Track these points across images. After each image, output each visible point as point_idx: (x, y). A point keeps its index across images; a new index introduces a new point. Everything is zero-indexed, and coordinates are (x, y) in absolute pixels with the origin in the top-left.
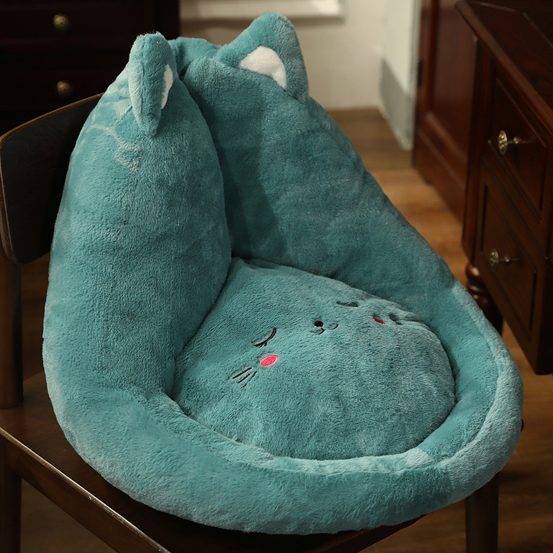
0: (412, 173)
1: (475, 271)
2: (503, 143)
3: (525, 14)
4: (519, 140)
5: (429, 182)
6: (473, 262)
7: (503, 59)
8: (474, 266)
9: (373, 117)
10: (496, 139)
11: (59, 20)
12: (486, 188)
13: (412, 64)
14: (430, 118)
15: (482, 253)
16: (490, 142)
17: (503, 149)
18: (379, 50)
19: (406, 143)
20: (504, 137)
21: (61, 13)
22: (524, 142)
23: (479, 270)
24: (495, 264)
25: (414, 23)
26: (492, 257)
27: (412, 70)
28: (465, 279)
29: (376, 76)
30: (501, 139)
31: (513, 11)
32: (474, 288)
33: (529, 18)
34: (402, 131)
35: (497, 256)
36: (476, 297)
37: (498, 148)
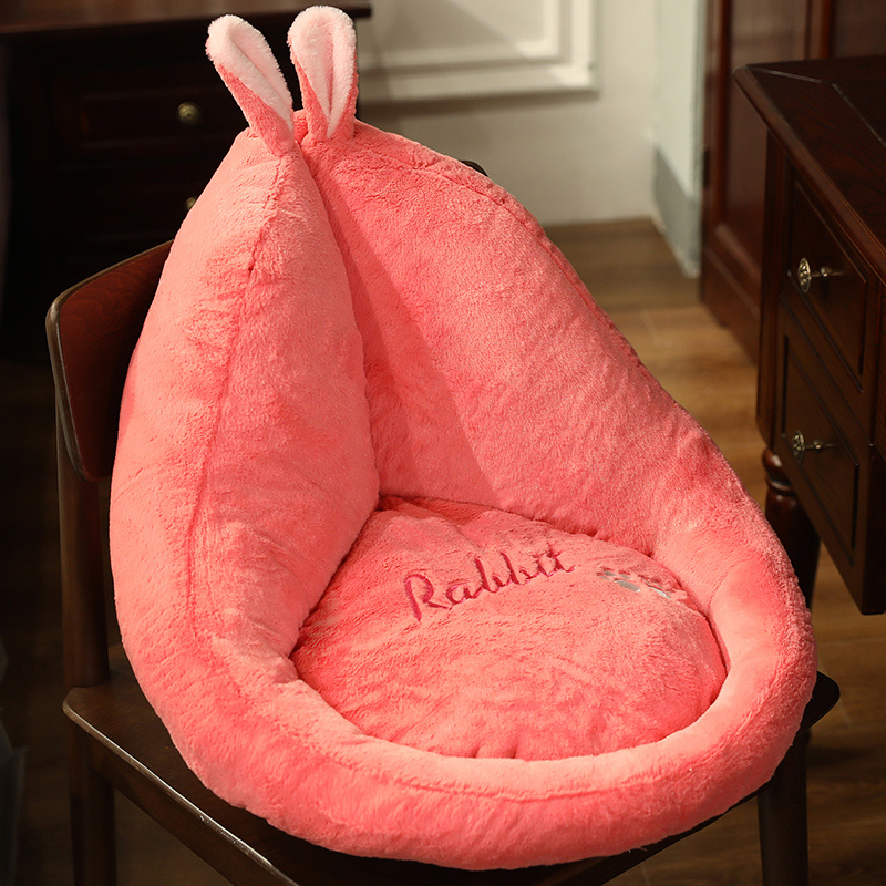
0: (699, 311)
1: (777, 461)
2: (806, 276)
3: (834, 86)
4: (829, 271)
5: (723, 324)
6: (772, 447)
7: (801, 152)
8: (775, 454)
9: (645, 232)
10: (796, 270)
11: (185, 110)
12: (786, 340)
14: (723, 232)
15: (783, 436)
16: (789, 274)
17: (806, 284)
18: (650, 136)
19: (691, 269)
20: (806, 267)
21: (188, 100)
22: (835, 274)
23: (781, 459)
24: (800, 451)
25: (696, 97)
26: (795, 442)
28: (763, 473)
29: (648, 172)
30: (802, 271)
31: (818, 81)
32: (777, 485)
33: (840, 92)
34: (685, 250)
35: (802, 440)
36: (779, 498)
37: (799, 284)
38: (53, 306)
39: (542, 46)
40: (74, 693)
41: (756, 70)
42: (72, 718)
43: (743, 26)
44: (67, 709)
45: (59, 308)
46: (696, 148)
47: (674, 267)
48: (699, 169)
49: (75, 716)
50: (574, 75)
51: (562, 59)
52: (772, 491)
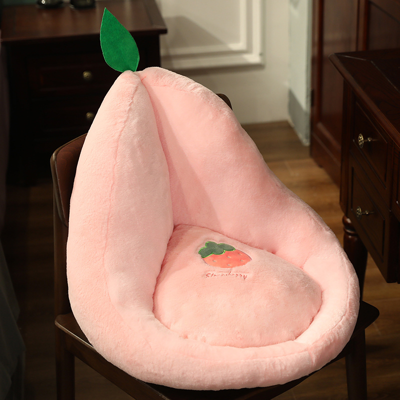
0: (310, 161)
1: (349, 221)
2: (361, 141)
3: (372, 62)
4: (371, 139)
5: (321, 166)
6: (347, 215)
7: (359, 90)
8: (348, 218)
9: (284, 127)
10: (357, 139)
11: (86, 74)
12: (353, 169)
13: (307, 92)
14: (320, 126)
15: (352, 210)
16: (354, 141)
17: (361, 145)
18: (287, 84)
19: (306, 142)
20: (361, 138)
22: (374, 140)
23: (351, 220)
24: (360, 215)
25: (307, 66)
26: (358, 211)
27: (307, 97)
28: (342, 225)
29: (286, 100)
30: (360, 139)
31: (365, 60)
32: (349, 231)
33: (374, 65)
34: (303, 134)
35: (361, 211)
36: (350, 237)
37: (358, 144)
38: (54, 154)
39: (240, 45)
40: (59, 317)
41: (339, 55)
42: (59, 327)
43: (328, 36)
44: (57, 324)
45: (56, 155)
46: (307, 89)
47: (298, 142)
48: (309, 98)
49: (60, 326)
50: (253, 58)
51: (248, 51)
52: (347, 234)
